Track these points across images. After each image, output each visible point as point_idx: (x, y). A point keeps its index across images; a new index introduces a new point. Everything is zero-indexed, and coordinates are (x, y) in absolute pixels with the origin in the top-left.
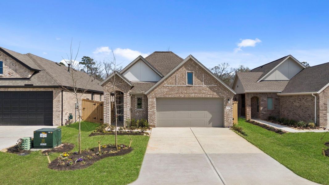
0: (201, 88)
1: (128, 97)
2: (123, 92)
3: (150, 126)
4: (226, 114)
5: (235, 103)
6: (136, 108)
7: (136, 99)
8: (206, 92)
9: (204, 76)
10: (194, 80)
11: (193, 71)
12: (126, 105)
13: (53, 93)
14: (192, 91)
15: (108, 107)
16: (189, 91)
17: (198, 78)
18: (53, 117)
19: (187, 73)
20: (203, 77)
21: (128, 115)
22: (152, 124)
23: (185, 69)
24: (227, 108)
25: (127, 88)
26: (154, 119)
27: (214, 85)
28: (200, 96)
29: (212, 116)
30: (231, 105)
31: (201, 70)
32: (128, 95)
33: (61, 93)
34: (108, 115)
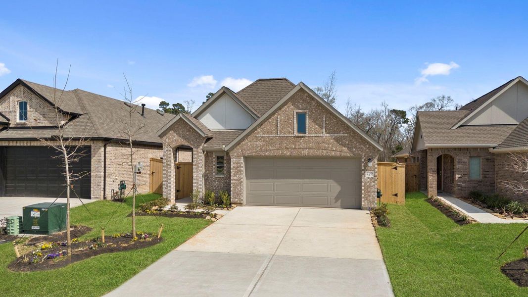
0: (319, 139)
1: (199, 154)
2: (193, 147)
3: (234, 204)
4: (364, 186)
5: (399, 167)
6: (214, 174)
7: (214, 158)
8: (329, 147)
9: (326, 118)
10: (307, 126)
11: (306, 111)
12: (196, 169)
13: (91, 149)
14: (303, 145)
15: (169, 170)
16: (299, 145)
17: (315, 121)
18: (91, 186)
19: (295, 113)
20: (324, 119)
21: (201, 185)
22: (236, 200)
23: (292, 107)
24: (366, 176)
25: (198, 140)
26: (240, 191)
27: (344, 135)
28: (318, 153)
29: (341, 189)
30: (374, 170)
31: (320, 108)
32: (199, 151)
33: (103, 149)
34: (169, 185)
